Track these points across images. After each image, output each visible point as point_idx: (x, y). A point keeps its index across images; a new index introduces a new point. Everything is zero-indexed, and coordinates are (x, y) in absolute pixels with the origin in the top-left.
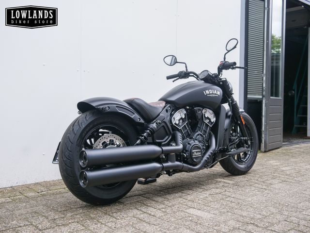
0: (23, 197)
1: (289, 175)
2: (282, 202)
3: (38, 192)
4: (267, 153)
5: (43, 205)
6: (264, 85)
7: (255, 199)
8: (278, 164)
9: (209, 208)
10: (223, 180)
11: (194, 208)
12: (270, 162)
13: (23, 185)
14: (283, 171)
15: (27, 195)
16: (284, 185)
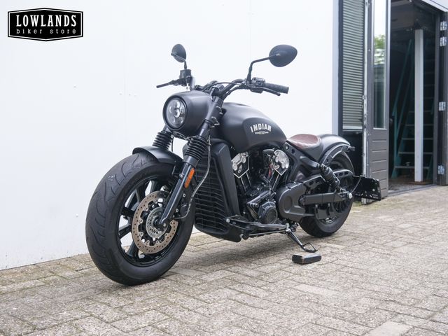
0: (58, 278)
1: (412, 235)
2: (419, 271)
3: (77, 271)
4: (371, 205)
5: (93, 288)
6: (365, 112)
7: (382, 268)
8: (392, 220)
9: (325, 283)
10: (328, 245)
11: (305, 283)
12: (380, 218)
13: (50, 261)
14: (402, 229)
15: (62, 275)
16: (411, 249)
